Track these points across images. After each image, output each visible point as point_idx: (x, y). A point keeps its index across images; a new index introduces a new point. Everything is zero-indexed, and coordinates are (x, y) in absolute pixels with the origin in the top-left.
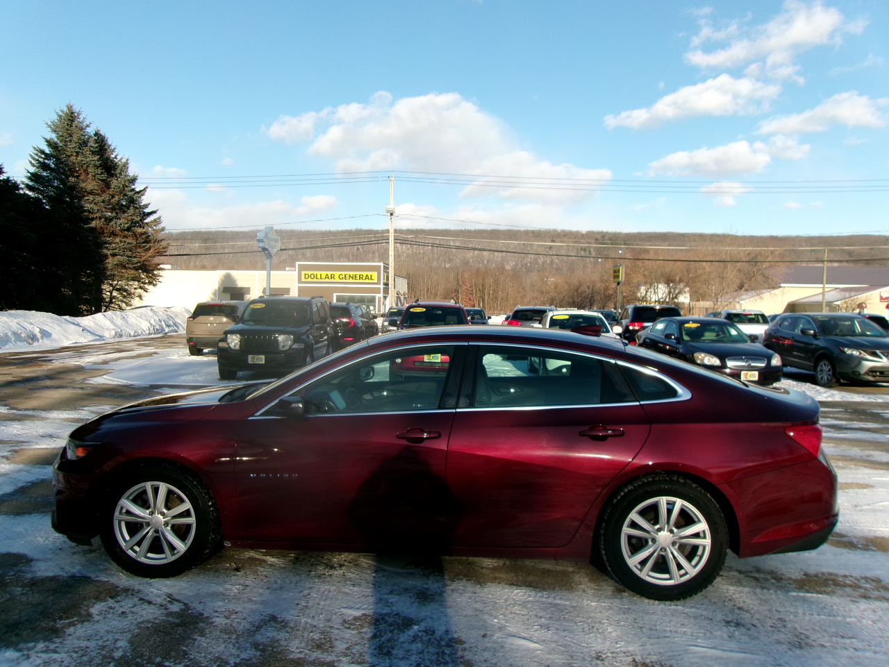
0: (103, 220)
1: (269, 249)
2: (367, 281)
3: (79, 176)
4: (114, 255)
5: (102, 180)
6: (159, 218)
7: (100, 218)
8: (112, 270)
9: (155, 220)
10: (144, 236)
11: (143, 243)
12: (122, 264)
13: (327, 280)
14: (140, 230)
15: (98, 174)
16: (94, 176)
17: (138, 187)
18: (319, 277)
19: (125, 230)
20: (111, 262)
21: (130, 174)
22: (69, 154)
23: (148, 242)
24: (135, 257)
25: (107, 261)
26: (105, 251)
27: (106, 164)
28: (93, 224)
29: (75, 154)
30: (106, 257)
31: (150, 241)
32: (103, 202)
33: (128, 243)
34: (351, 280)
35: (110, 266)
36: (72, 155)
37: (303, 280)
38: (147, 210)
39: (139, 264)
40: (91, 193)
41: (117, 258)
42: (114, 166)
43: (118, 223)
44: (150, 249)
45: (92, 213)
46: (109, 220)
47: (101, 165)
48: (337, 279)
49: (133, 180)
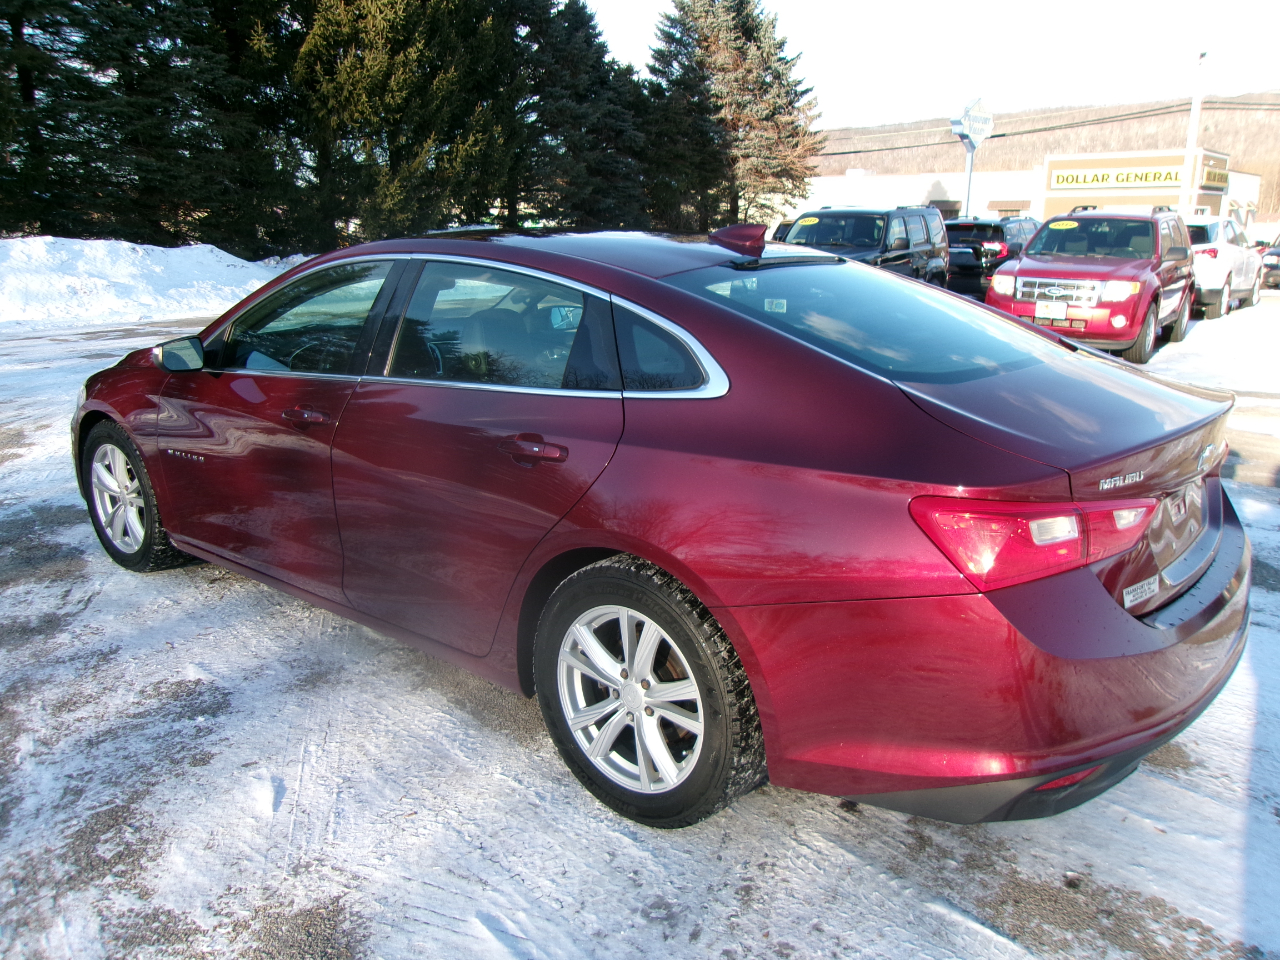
0: (734, 106)
1: (971, 136)
2: (1168, 182)
3: (709, 46)
4: (746, 156)
5: (735, 49)
6: (815, 99)
7: (731, 105)
8: (743, 177)
9: (810, 103)
10: (791, 127)
11: (789, 137)
12: (756, 169)
13: (1095, 184)
14: (785, 119)
15: (730, 40)
16: (726, 44)
17: (788, 53)
18: (1081, 179)
19: (763, 119)
20: (741, 167)
21: (776, 36)
22: (696, 15)
23: (794, 133)
24: (775, 158)
25: (737, 165)
26: (735, 152)
27: (745, 24)
28: (723, 113)
29: (704, 14)
30: (735, 160)
31: (797, 134)
32: (736, 80)
33: (767, 139)
34: (1139, 183)
35: (740, 173)
36: (700, 17)
37: (1054, 184)
38: (800, 89)
39: (779, 169)
40: (723, 69)
41: (749, 161)
42: (756, 27)
43: (754, 111)
44: (796, 145)
45: (721, 98)
46: (741, 106)
47: (736, 27)
48: (1112, 182)
49: (781, 45)
